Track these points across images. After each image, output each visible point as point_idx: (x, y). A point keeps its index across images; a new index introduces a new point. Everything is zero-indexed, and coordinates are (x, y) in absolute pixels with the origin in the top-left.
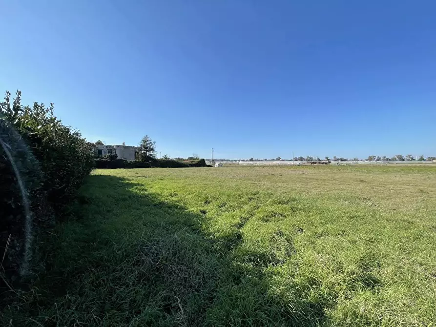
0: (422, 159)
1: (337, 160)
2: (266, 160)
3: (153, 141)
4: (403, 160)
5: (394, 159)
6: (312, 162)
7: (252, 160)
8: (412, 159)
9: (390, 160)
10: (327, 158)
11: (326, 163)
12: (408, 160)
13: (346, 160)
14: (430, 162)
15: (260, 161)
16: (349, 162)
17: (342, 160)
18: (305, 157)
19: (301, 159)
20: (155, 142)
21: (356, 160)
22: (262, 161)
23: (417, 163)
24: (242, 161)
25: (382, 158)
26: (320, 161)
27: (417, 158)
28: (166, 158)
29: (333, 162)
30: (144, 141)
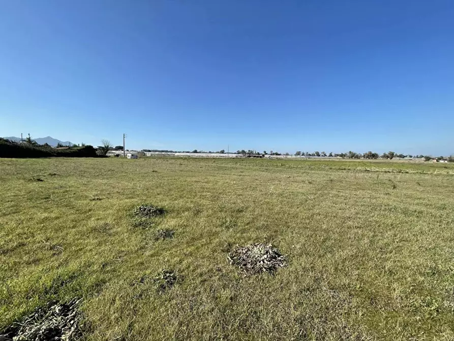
0: (331, 155)
1: (274, 154)
2: (210, 152)
5: (313, 155)
6: (250, 154)
7: (195, 152)
8: (325, 155)
9: (310, 155)
10: (265, 152)
11: (261, 157)
12: (323, 156)
13: (280, 155)
14: (336, 158)
15: (204, 153)
16: (280, 157)
17: (277, 154)
18: (247, 151)
19: (243, 152)
21: (287, 154)
23: (327, 158)
25: (305, 154)
27: (328, 155)
29: (267, 156)
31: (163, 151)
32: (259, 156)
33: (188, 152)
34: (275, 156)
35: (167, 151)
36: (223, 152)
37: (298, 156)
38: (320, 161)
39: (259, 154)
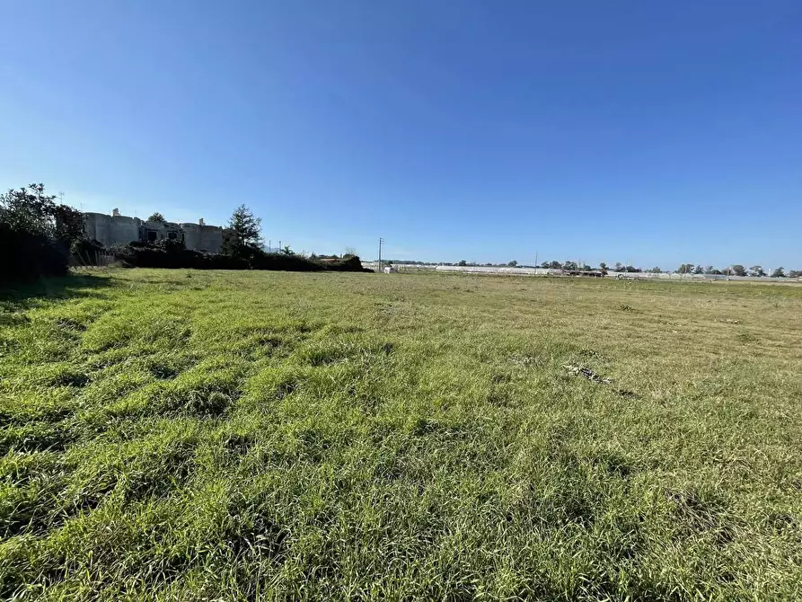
0: (779, 274)
1: (623, 270)
2: (489, 265)
3: (254, 218)
4: (744, 274)
5: (725, 273)
6: (572, 270)
7: (463, 264)
8: (761, 273)
9: (719, 273)
10: (603, 265)
11: (599, 275)
12: (753, 275)
13: (638, 271)
14: (793, 280)
15: (478, 265)
16: (640, 275)
17: (631, 270)
18: (562, 262)
19: (556, 265)
20: (259, 220)
21: (657, 271)
22: (482, 266)
23: (767, 281)
24: (446, 264)
25: (705, 270)
26: (590, 270)
27: (770, 272)
28: (287, 252)
29: (610, 274)
30: (237, 216)
31: (408, 263)
32: (589, 272)
33: (449, 265)
34: (626, 274)
35: (414, 263)
36: (513, 264)
37: (687, 275)
38: (748, 286)
39: (588, 268)
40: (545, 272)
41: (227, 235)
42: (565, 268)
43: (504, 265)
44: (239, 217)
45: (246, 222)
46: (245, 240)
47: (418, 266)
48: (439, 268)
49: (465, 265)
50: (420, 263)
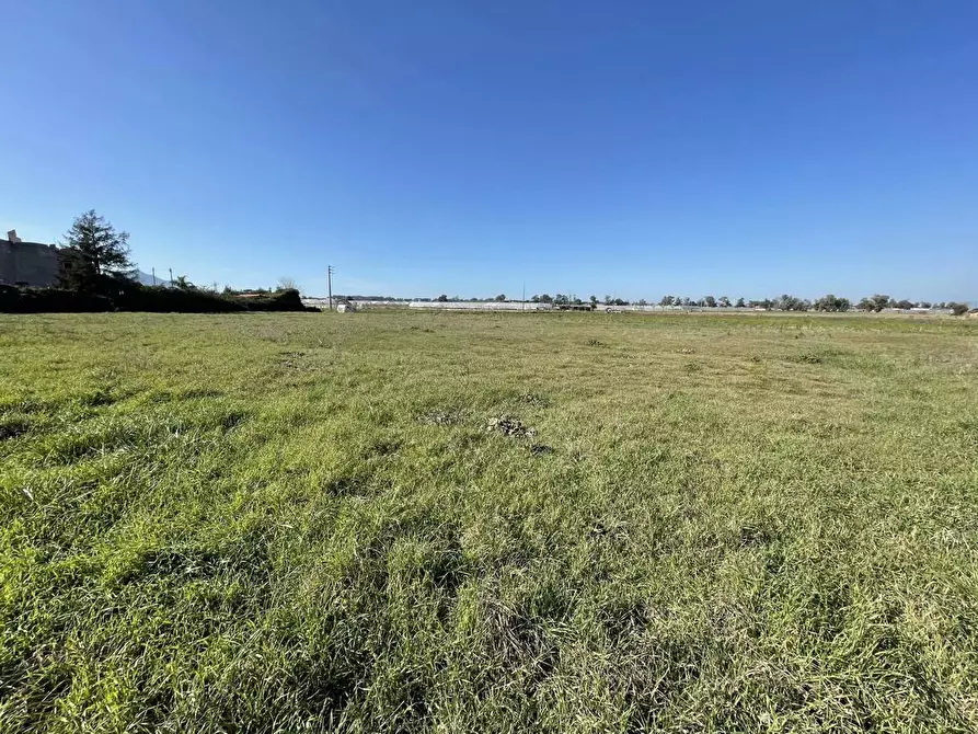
0: (741, 304)
1: (612, 303)
2: (474, 300)
3: (116, 232)
4: (715, 305)
5: (701, 304)
6: (563, 304)
7: (443, 299)
8: (728, 304)
9: (693, 304)
10: (593, 298)
11: (588, 309)
12: (722, 306)
13: (626, 304)
14: (750, 310)
15: (462, 301)
16: (627, 308)
17: (619, 303)
18: (553, 296)
19: (546, 299)
20: (124, 236)
21: (643, 303)
22: (467, 301)
23: (732, 311)
24: (422, 300)
25: (683, 302)
26: (580, 303)
27: (734, 303)
28: (183, 285)
29: (600, 307)
30: (82, 228)
31: (374, 299)
32: (579, 306)
33: (427, 300)
34: (616, 307)
35: (381, 299)
36: (501, 299)
37: (669, 307)
38: (716, 316)
39: (579, 302)
40: (534, 306)
41: (65, 257)
42: (556, 302)
43: (491, 300)
44: (87, 228)
45: (99, 239)
46: (102, 267)
47: (385, 303)
48: (412, 304)
49: (446, 301)
50: (390, 299)
